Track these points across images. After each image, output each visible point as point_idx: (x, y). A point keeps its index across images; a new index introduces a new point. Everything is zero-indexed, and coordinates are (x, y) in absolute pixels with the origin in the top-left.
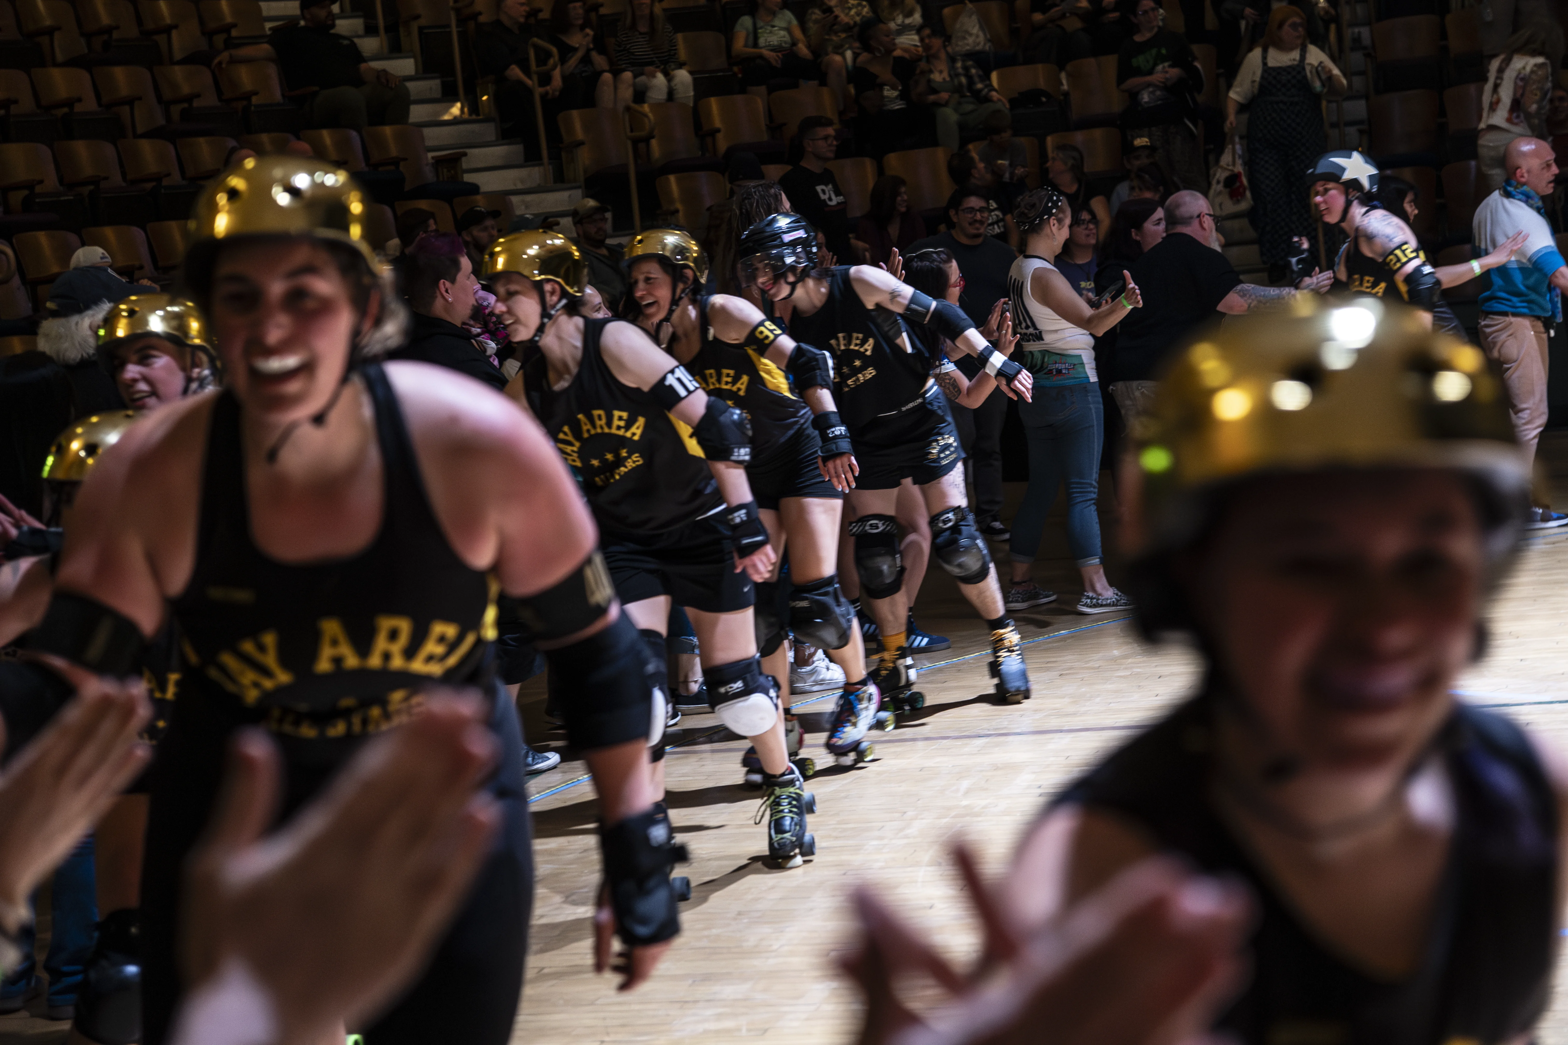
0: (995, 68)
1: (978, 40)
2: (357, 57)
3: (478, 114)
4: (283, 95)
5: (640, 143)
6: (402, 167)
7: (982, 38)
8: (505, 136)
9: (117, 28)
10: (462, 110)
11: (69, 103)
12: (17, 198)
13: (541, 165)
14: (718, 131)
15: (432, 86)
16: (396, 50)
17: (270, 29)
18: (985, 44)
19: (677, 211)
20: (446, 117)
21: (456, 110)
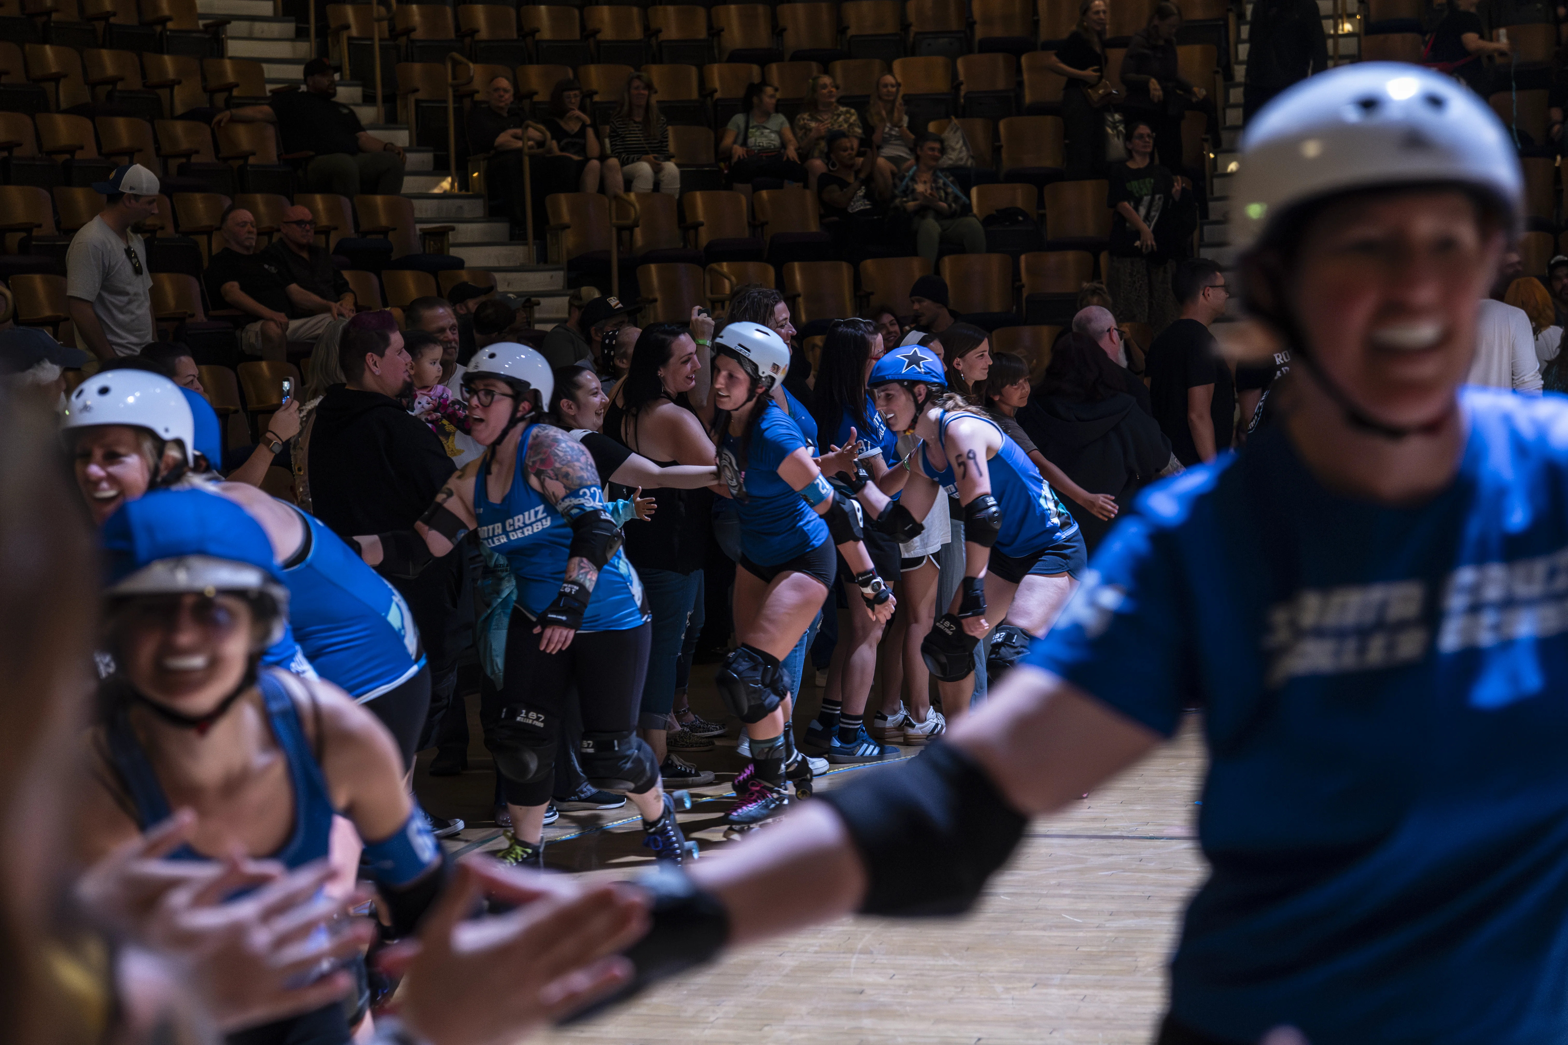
0: (974, 185)
1: (961, 155)
2: (354, 125)
3: (467, 190)
4: (279, 156)
5: (625, 230)
6: (391, 236)
7: (964, 154)
8: (493, 213)
9: (122, 79)
10: (452, 185)
11: (71, 150)
12: (13, 240)
13: (526, 244)
14: (702, 224)
15: (424, 158)
16: (391, 120)
17: (271, 91)
18: (967, 160)
19: (655, 300)
20: (436, 191)
21: (446, 184)
